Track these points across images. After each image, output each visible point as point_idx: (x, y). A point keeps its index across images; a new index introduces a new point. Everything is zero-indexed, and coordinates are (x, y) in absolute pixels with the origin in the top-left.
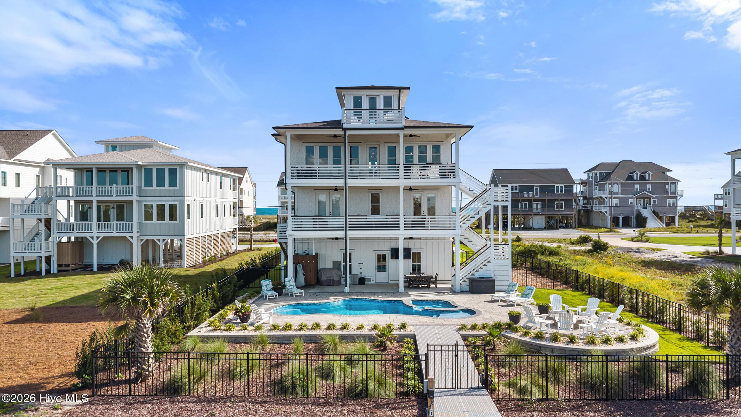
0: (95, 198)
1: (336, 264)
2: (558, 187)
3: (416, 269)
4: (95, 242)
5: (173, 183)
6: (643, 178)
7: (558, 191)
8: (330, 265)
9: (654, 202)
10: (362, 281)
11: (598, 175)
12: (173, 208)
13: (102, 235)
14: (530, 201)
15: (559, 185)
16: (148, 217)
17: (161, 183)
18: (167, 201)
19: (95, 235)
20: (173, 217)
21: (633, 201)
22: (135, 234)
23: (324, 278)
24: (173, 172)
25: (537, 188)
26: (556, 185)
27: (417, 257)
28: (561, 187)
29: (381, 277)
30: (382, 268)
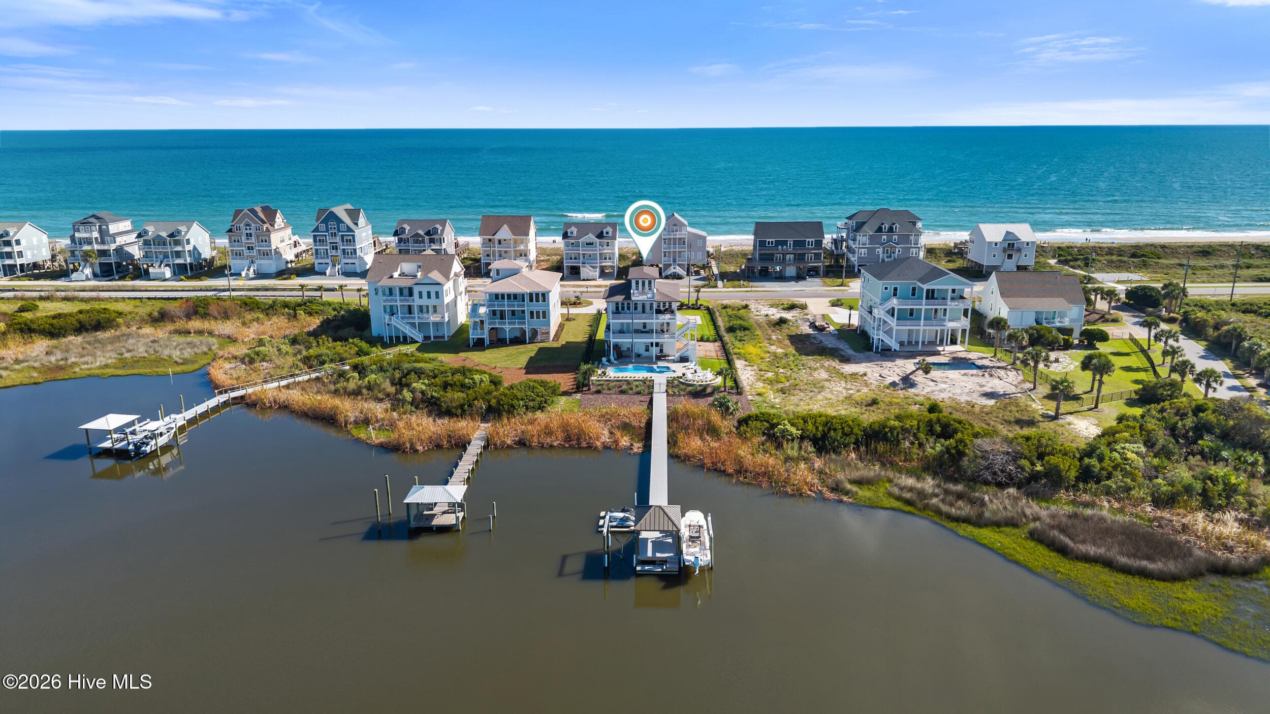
0: (506, 309)
1: (628, 349)
2: (809, 242)
3: (661, 351)
4: (507, 330)
5: (544, 300)
6: (891, 230)
7: (808, 245)
8: (626, 349)
9: (899, 251)
10: (639, 356)
11: (854, 224)
12: (544, 313)
13: (511, 327)
14: (783, 254)
15: (810, 240)
16: (532, 317)
17: (537, 300)
18: (541, 310)
19: (507, 326)
20: (544, 317)
21: (881, 250)
22: (526, 326)
23: (624, 354)
24: (543, 295)
25: (790, 241)
26: (807, 240)
27: (662, 346)
28: (812, 242)
29: (647, 354)
30: (647, 350)
